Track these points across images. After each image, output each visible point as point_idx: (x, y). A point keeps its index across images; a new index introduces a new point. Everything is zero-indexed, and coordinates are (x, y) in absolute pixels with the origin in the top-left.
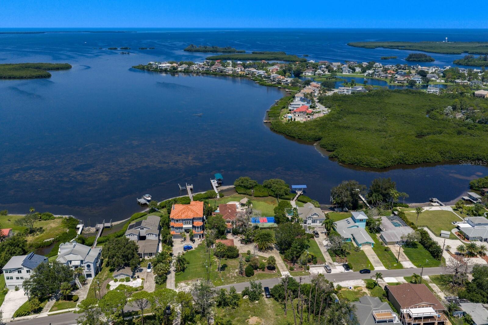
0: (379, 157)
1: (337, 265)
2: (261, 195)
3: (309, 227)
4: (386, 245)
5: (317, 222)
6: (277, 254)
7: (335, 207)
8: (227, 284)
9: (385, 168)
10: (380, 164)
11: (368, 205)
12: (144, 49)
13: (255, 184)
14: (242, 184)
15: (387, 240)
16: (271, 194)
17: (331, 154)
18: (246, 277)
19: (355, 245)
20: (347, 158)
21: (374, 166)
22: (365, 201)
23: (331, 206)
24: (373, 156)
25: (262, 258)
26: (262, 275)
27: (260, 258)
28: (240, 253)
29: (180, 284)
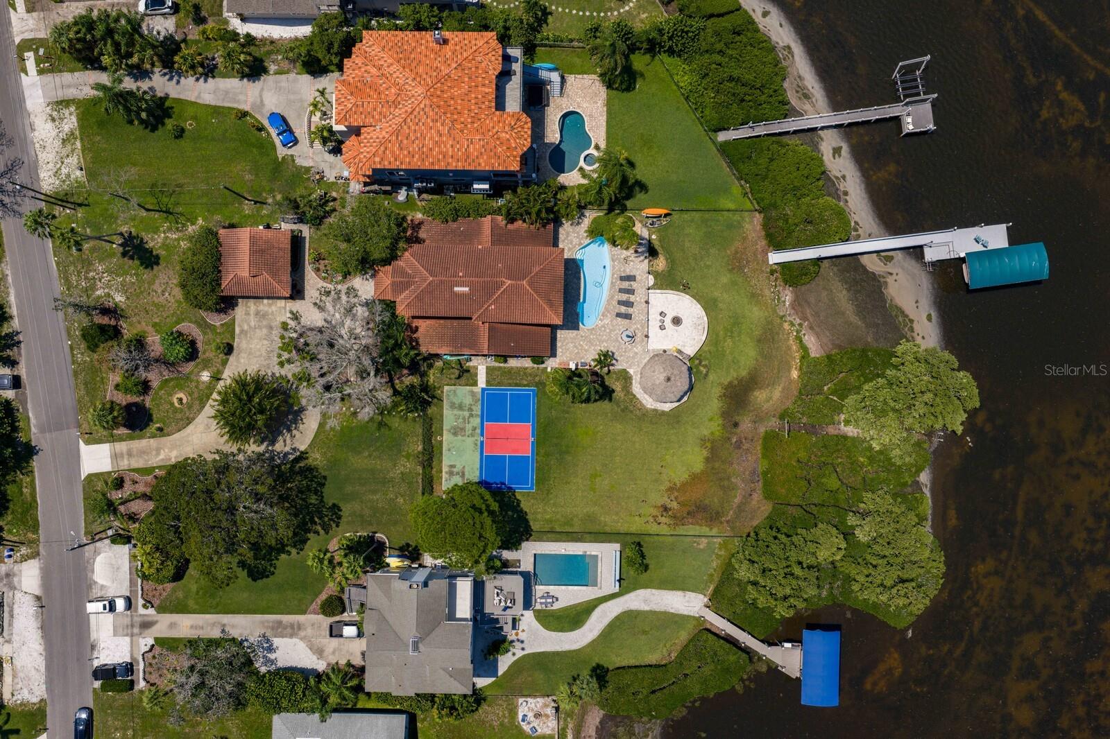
1: (132, 645)
8: (58, 264)
25: (196, 395)
26: (98, 379)
27: (196, 387)
28: (234, 320)
29: (70, 114)
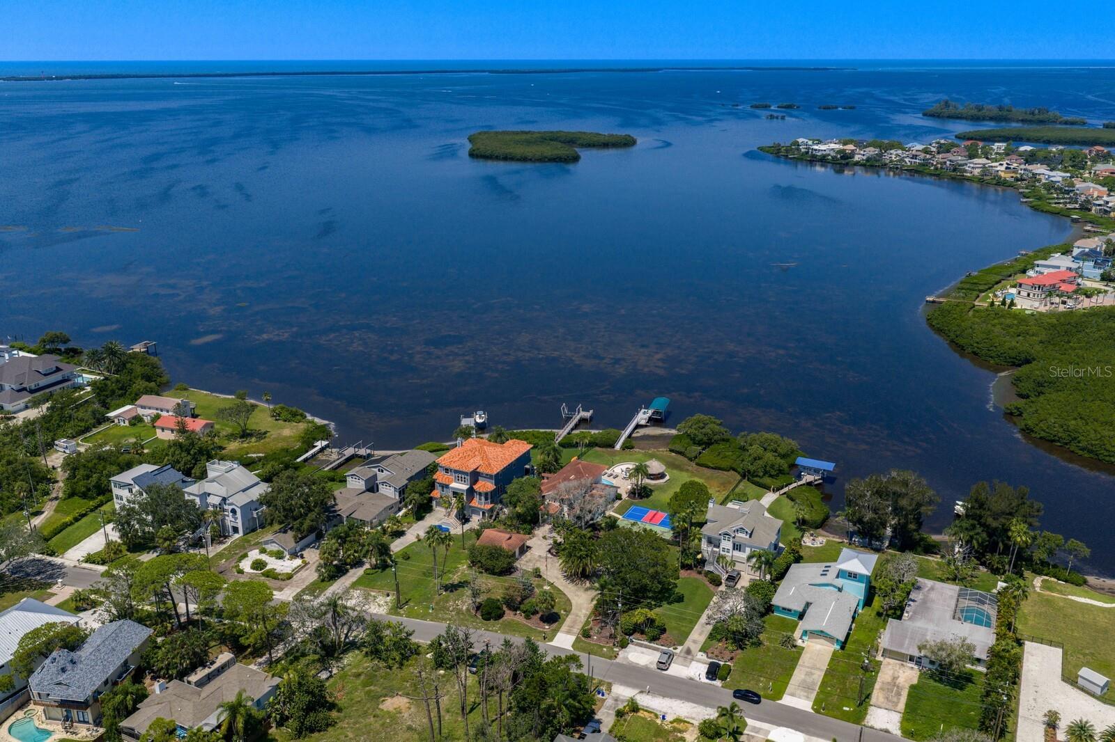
1: (698, 661)
2: (710, 464)
4: (883, 655)
5: (745, 552)
12: (829, 108)
16: (738, 468)
17: (1018, 403)
18: (479, 619)
26: (514, 625)
27: (550, 592)
28: (521, 569)
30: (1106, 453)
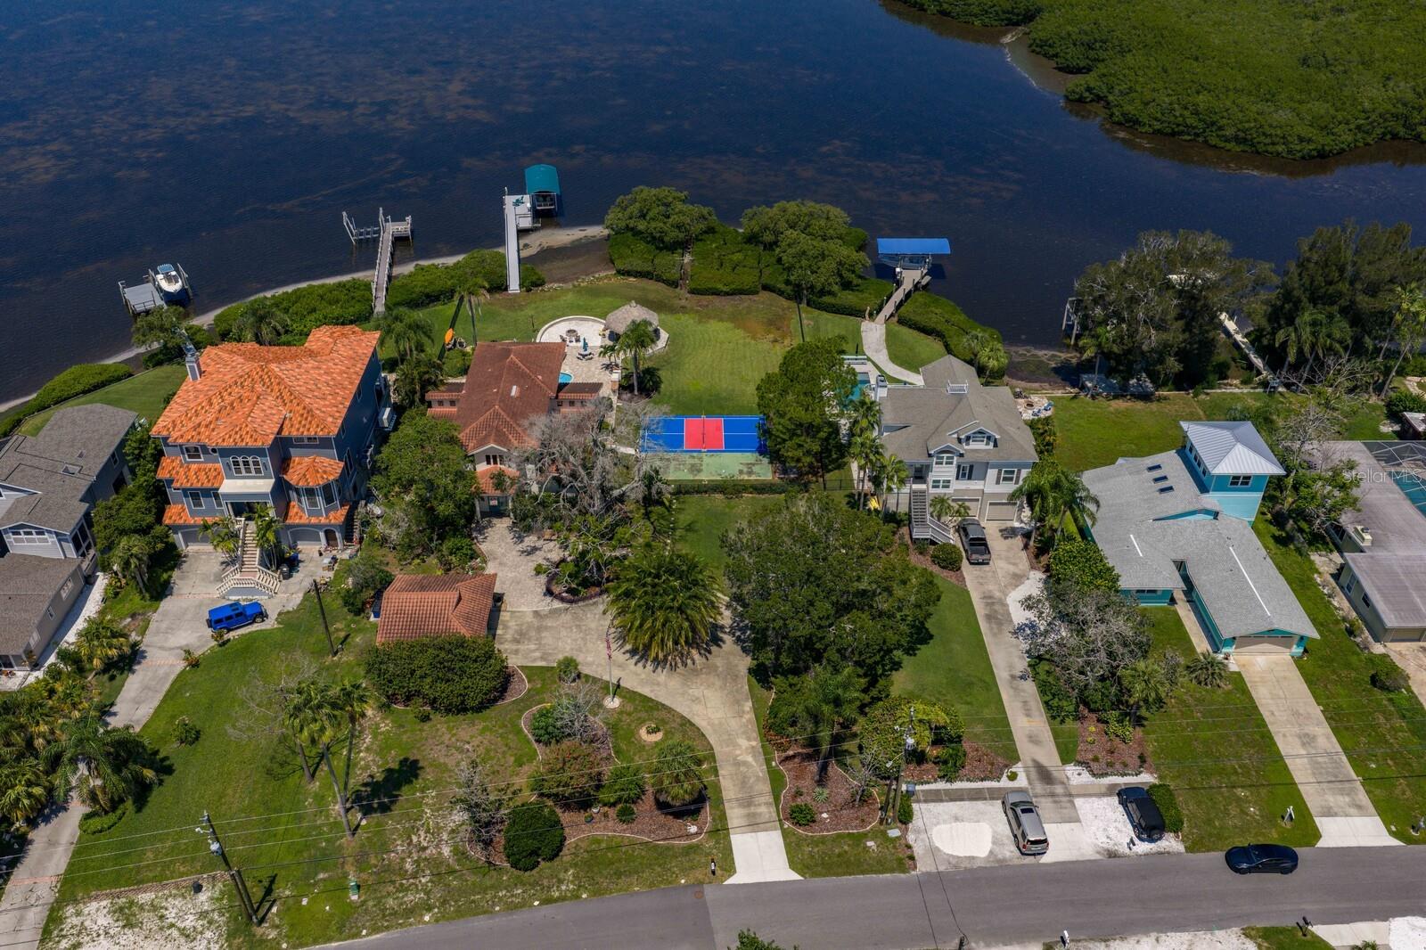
0: (1300, 102)
1: (1087, 794)
2: (720, 286)
3: (940, 501)
4: (1377, 640)
5: (984, 478)
6: (735, 677)
7: (1087, 367)
8: (375, 930)
9: (1322, 159)
10: (1301, 140)
11: (1258, 362)
13: (702, 226)
14: (642, 226)
15: (1390, 620)
16: (771, 283)
17: (1077, 82)
18: (508, 873)
19: (1201, 644)
20: (1147, 104)
21: (1270, 148)
22: (1239, 338)
23: (1063, 356)
24: (1270, 98)
25: (644, 715)
26: (610, 855)
27: (629, 714)
28: (523, 668)
29: (78, 914)
30: (1268, 141)
